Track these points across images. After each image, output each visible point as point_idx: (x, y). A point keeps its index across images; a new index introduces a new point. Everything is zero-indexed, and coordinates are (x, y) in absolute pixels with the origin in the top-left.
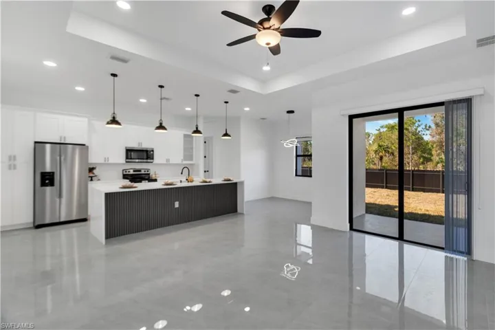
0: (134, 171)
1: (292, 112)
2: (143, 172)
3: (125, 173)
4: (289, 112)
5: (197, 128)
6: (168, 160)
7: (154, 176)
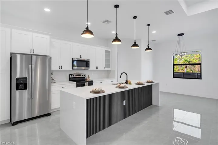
0: (76, 76)
1: (182, 34)
2: (81, 76)
3: (71, 77)
4: (179, 35)
5: (135, 43)
6: (97, 68)
7: (88, 79)
